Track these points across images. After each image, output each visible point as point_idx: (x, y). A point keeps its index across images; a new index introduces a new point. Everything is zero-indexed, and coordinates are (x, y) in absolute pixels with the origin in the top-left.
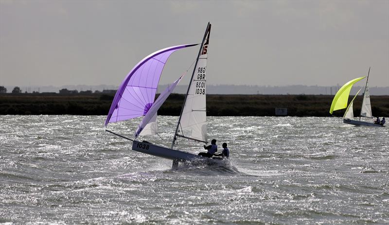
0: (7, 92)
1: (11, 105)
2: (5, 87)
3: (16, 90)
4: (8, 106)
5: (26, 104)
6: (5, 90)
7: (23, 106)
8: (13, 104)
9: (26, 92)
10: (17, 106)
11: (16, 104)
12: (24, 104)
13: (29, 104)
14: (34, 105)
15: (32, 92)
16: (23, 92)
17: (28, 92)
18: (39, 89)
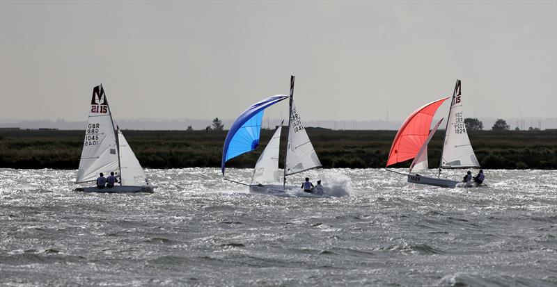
0: (484, 129)
1: (491, 151)
2: (480, 120)
3: (500, 125)
4: (486, 153)
5: (519, 150)
6: (480, 124)
7: (512, 152)
8: (495, 150)
9: (517, 128)
10: (502, 154)
11: (499, 150)
12: (513, 149)
13: (522, 150)
14: (531, 151)
15: (527, 129)
16: (512, 128)
17: (520, 129)
18: (540, 122)
